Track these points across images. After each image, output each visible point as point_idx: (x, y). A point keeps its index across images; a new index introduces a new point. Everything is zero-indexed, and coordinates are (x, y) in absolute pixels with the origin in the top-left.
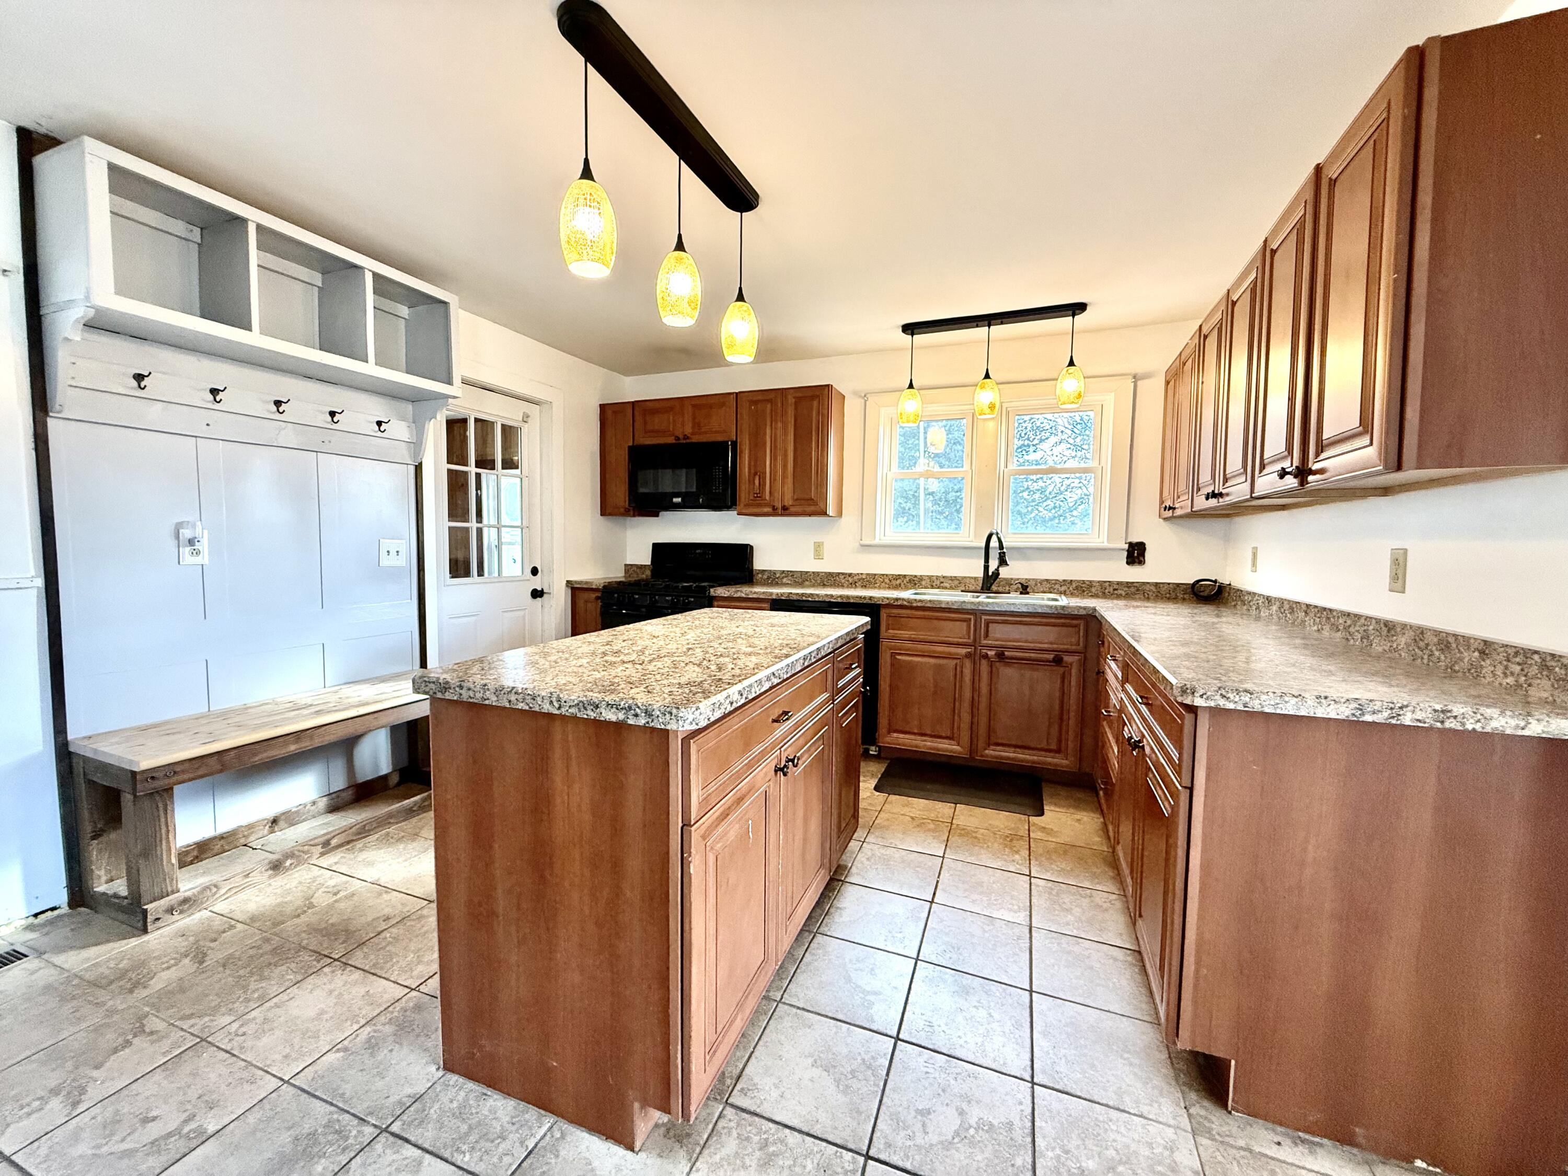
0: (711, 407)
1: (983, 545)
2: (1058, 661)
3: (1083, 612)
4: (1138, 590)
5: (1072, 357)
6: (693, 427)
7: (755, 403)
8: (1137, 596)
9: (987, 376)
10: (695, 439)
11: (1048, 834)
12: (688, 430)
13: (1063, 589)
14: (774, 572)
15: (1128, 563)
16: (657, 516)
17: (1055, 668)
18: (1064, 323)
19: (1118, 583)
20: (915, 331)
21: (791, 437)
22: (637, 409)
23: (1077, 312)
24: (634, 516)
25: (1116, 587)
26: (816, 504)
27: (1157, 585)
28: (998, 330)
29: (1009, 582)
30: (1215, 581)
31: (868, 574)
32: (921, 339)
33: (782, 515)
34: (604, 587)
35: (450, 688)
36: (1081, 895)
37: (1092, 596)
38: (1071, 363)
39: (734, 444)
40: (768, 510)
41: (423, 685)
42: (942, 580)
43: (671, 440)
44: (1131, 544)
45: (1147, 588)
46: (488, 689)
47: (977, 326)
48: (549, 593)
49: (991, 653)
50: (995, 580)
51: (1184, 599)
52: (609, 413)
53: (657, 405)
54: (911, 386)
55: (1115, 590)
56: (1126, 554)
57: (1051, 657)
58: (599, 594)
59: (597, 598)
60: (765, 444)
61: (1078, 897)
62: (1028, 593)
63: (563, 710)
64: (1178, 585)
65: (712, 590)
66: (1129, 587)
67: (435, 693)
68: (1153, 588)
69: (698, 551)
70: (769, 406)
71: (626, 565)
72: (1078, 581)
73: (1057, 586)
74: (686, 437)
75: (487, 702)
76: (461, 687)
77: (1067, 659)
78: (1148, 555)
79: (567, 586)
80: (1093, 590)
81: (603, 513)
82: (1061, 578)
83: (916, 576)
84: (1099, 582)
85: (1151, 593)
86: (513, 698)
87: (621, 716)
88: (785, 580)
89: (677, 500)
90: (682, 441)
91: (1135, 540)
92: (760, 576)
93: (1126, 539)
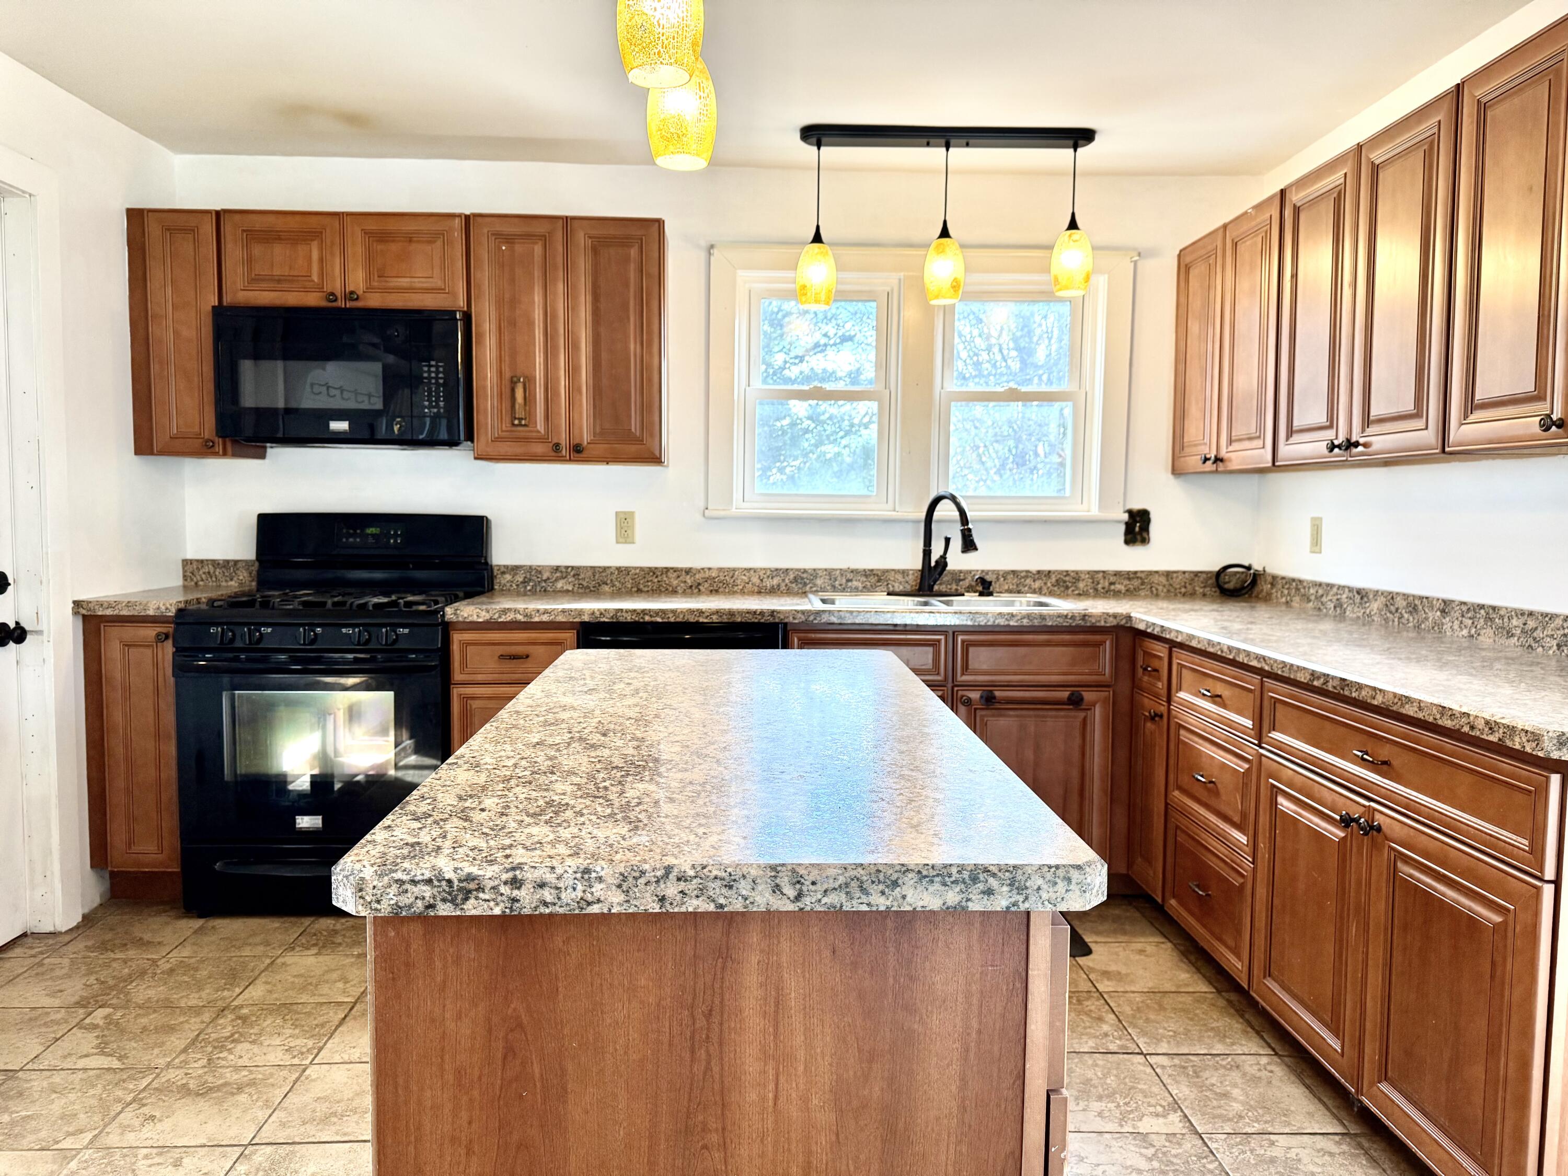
0: (410, 239)
1: (923, 515)
2: (1075, 701)
3: (1112, 622)
4: (1143, 583)
5: (1073, 215)
6: (369, 278)
7: (510, 239)
8: (1142, 593)
9: (945, 233)
10: (374, 301)
11: (1120, 980)
12: (357, 280)
13: (1037, 584)
14: (538, 570)
15: (1127, 542)
16: (262, 456)
17: (1072, 713)
18: (1061, 156)
19: (1117, 574)
20: (824, 140)
21: (584, 313)
22: (228, 228)
23: (1080, 142)
24: (225, 454)
25: (1112, 579)
26: (640, 441)
27: (1168, 574)
28: (961, 155)
29: (958, 577)
30: (1249, 568)
31: (720, 570)
32: (833, 154)
33: (570, 460)
34: (180, 611)
35: (480, 889)
36: (1224, 1067)
37: (1079, 595)
38: (1073, 225)
39: (467, 317)
40: (539, 449)
41: (394, 889)
42: (850, 576)
43: (313, 300)
44: (1130, 512)
45: (1156, 579)
46: (600, 879)
47: (928, 145)
48: (39, 633)
49: (975, 695)
50: (941, 574)
51: (1204, 595)
52: (153, 229)
53: (280, 224)
54: (817, 238)
55: (1111, 584)
56: (1123, 528)
57: (1065, 694)
58: (170, 628)
59: (162, 638)
60: (530, 324)
61: (1222, 1071)
62: (990, 594)
63: (807, 903)
64: (1197, 574)
65: (449, 610)
66: (1129, 579)
67: (431, 906)
68: (1163, 580)
69: (371, 530)
70: (538, 249)
71: (186, 563)
72: (1060, 572)
73: (1028, 581)
74: (351, 296)
75: (595, 909)
76: (516, 883)
77: (1088, 696)
78: (1154, 528)
79: (75, 613)
80: (1081, 585)
81: (139, 451)
82: (1034, 568)
83: (805, 571)
84: (1089, 572)
85: (1160, 588)
86: (671, 890)
87: (953, 897)
88: (560, 585)
89: (339, 426)
90: (341, 303)
91: (1137, 506)
92: (508, 577)
93: (1124, 505)
